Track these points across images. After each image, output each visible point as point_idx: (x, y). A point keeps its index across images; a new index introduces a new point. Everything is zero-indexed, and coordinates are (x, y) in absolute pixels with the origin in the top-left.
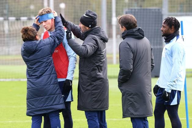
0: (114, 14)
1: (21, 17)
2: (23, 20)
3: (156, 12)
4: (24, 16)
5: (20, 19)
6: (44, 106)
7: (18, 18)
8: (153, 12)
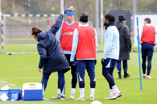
0: (102, 13)
1: (43, 14)
2: (45, 16)
3: (127, 12)
4: (45, 14)
5: (43, 16)
6: (63, 66)
7: (42, 15)
8: (125, 12)
